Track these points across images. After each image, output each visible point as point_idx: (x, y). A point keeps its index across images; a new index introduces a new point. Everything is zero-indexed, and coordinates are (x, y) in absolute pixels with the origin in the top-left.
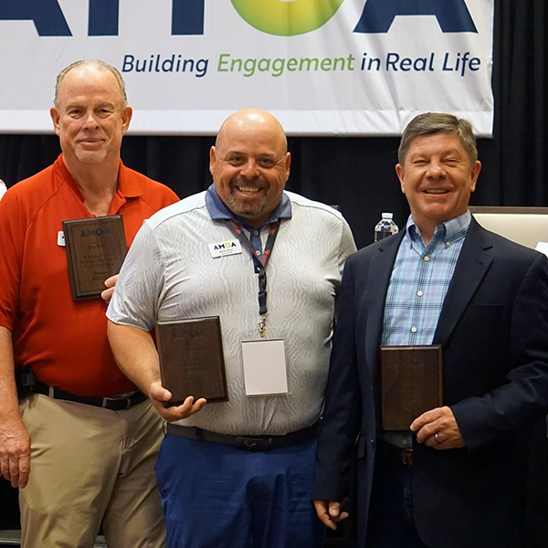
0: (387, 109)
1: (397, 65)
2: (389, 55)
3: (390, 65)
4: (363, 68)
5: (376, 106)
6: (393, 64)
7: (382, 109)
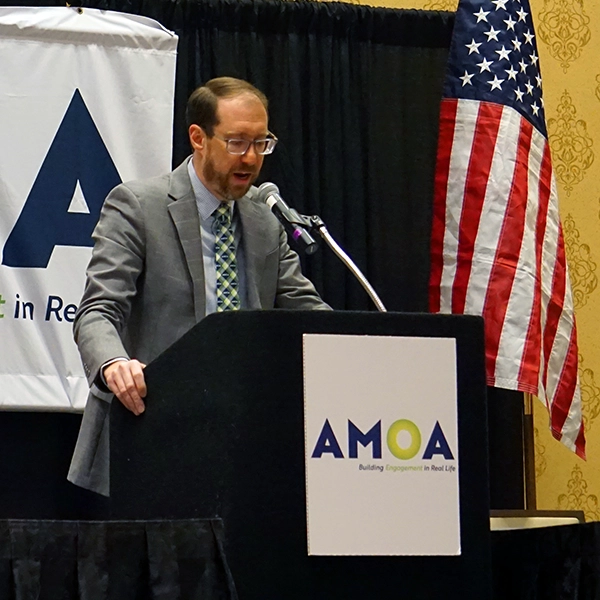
0: (49, 374)
1: (61, 313)
2: (51, 298)
3: (53, 313)
4: (17, 316)
5: (35, 369)
6: (56, 310)
7: (42, 374)
